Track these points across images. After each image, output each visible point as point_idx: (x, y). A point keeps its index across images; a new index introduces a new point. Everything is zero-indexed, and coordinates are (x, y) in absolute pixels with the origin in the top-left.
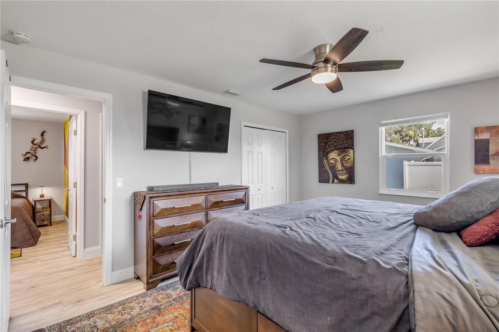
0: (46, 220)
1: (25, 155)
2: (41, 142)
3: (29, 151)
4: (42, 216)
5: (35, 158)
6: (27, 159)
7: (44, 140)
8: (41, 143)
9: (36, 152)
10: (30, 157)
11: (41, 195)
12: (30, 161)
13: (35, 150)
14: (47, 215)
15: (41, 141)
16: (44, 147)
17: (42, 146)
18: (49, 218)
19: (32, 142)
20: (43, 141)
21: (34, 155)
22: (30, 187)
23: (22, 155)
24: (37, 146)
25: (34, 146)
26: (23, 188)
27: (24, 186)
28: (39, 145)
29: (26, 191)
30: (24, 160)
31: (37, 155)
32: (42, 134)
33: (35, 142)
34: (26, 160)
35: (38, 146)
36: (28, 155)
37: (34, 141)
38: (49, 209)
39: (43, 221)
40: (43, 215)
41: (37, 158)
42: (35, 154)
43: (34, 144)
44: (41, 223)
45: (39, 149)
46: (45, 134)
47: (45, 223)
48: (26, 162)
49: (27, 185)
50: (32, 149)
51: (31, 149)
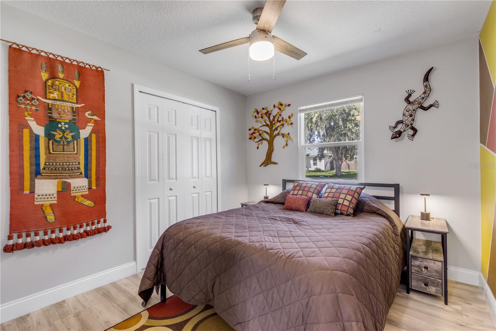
0: (434, 284)
1: (395, 128)
2: (423, 96)
3: (400, 118)
4: (424, 269)
5: (411, 132)
6: (398, 135)
7: (430, 90)
8: (423, 98)
9: (413, 120)
10: (402, 130)
11: (422, 214)
12: (403, 139)
13: (411, 116)
14: (437, 271)
15: (425, 93)
16: (431, 106)
17: (426, 105)
18: (440, 281)
19: (407, 100)
20: (428, 91)
21: (410, 126)
22: (403, 193)
23: (390, 128)
24: (415, 107)
25: (411, 107)
26: (390, 193)
27: (393, 188)
28: (420, 103)
29: (396, 199)
30: (392, 138)
31: (416, 125)
32: (426, 78)
33: (411, 99)
34: (396, 137)
35: (417, 106)
36: (400, 127)
37: (410, 95)
38: (441, 258)
39: (426, 285)
40: (426, 268)
41: (415, 131)
42: (412, 124)
43: (409, 103)
44: (421, 287)
45: (420, 111)
46: (432, 77)
47: (432, 290)
48: (396, 141)
49: (397, 188)
50: (407, 114)
51: (404, 115)
